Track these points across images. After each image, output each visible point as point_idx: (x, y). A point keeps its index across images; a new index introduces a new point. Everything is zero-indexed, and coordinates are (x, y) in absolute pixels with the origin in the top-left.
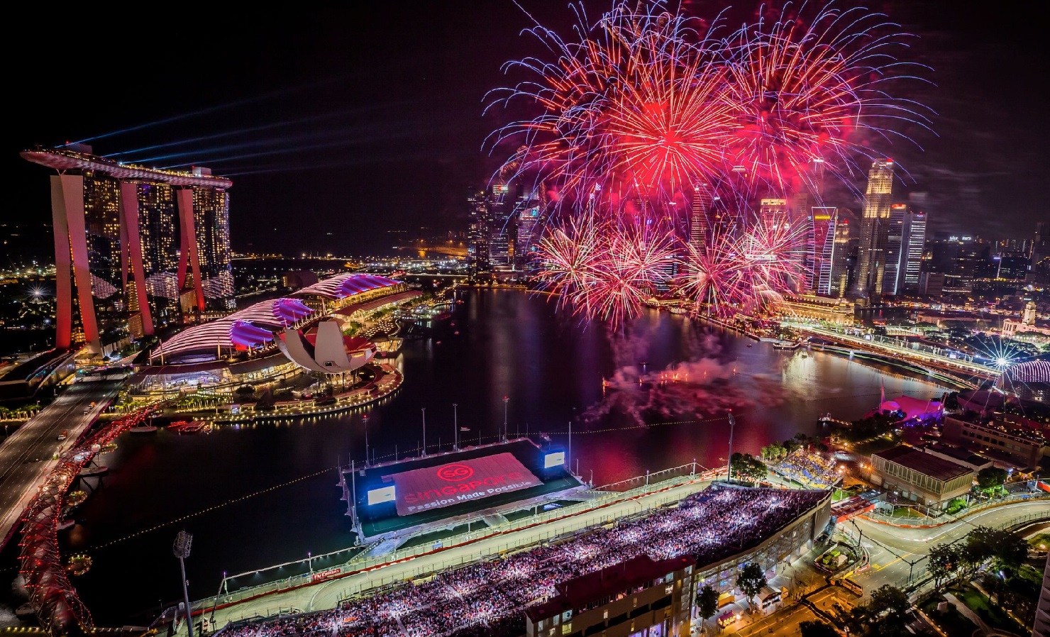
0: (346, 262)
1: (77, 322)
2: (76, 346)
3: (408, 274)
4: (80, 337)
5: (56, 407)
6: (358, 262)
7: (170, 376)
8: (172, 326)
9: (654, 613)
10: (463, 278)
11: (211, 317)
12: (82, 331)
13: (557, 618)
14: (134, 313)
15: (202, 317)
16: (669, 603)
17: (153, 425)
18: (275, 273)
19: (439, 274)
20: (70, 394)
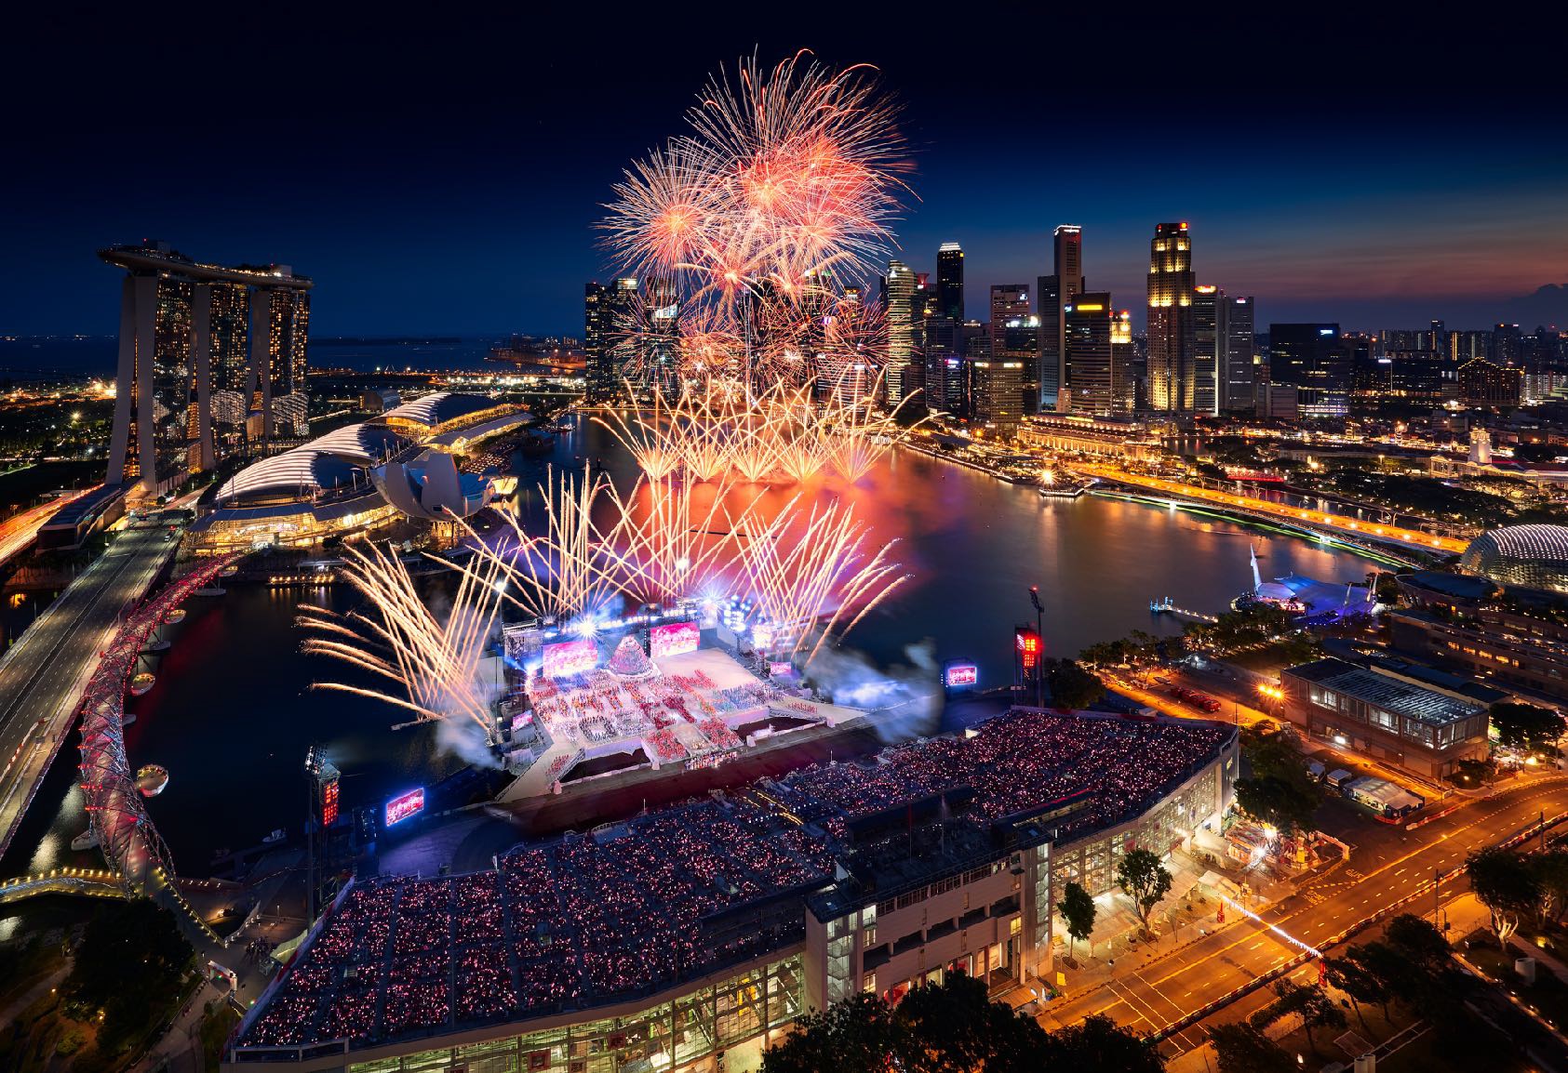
0: (430, 378)
1: (132, 450)
2: (128, 483)
3: (509, 392)
4: (134, 471)
5: (107, 560)
6: (445, 377)
7: (239, 522)
8: (235, 458)
9: (996, 923)
10: (580, 397)
11: (280, 446)
12: (136, 463)
13: (853, 917)
14: (193, 441)
15: (270, 446)
16: (1016, 908)
17: (222, 587)
18: (347, 391)
19: (547, 393)
20: (121, 543)
